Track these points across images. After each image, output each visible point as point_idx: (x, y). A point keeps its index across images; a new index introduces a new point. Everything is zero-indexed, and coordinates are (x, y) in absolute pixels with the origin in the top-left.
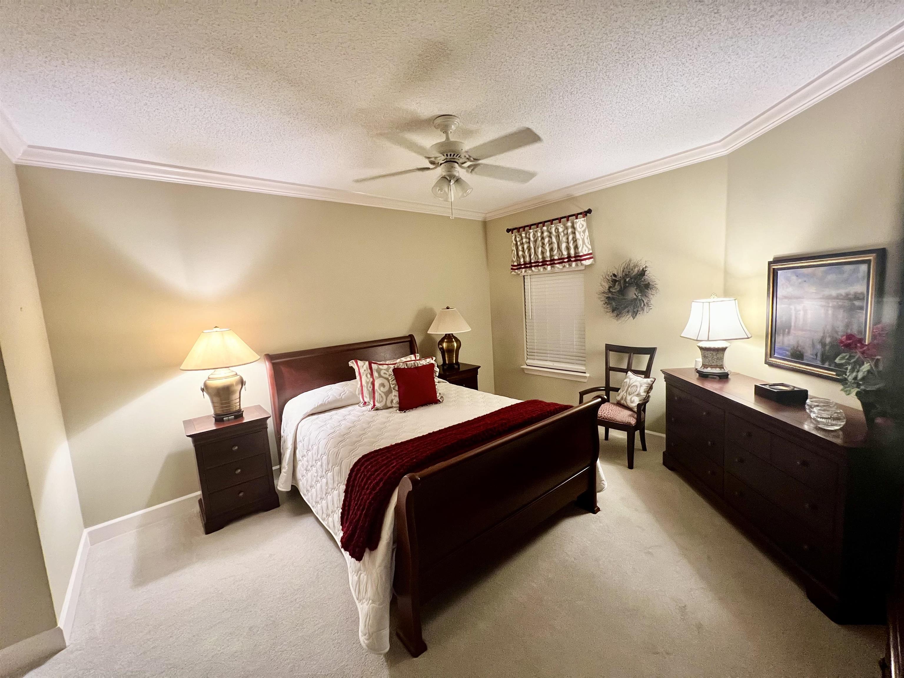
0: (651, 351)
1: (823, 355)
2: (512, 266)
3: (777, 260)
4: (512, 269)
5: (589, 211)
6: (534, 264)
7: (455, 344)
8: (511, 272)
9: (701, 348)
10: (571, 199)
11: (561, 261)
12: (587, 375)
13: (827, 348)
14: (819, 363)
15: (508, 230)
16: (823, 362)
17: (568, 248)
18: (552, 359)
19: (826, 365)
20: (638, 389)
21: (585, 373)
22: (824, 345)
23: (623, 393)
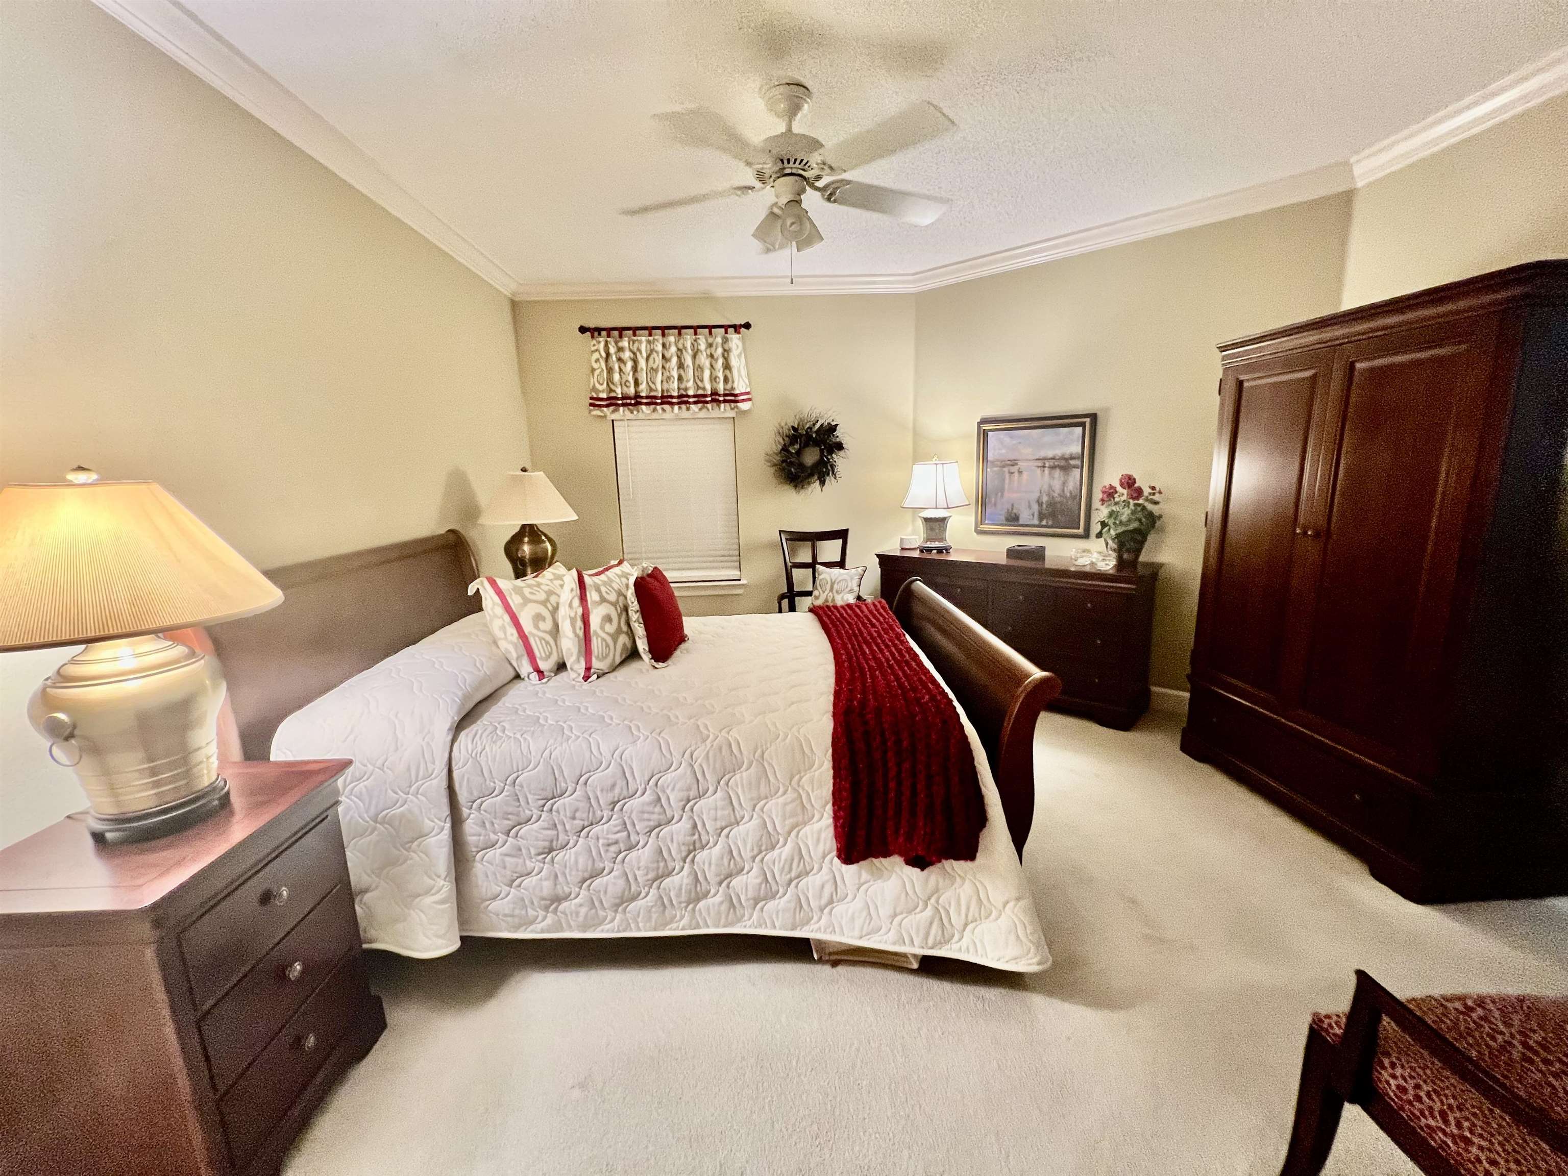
0: (842, 535)
1: (1040, 513)
2: (592, 398)
3: (984, 421)
4: (591, 405)
5: (747, 326)
6: (644, 401)
7: (549, 548)
8: (590, 411)
9: (927, 520)
10: (708, 299)
11: (700, 399)
12: (743, 582)
13: (1044, 506)
14: (1036, 522)
15: (583, 330)
16: (1041, 519)
17: (713, 379)
18: (677, 566)
19: (1044, 523)
20: (850, 584)
21: (740, 580)
22: (1040, 504)
23: (826, 593)
